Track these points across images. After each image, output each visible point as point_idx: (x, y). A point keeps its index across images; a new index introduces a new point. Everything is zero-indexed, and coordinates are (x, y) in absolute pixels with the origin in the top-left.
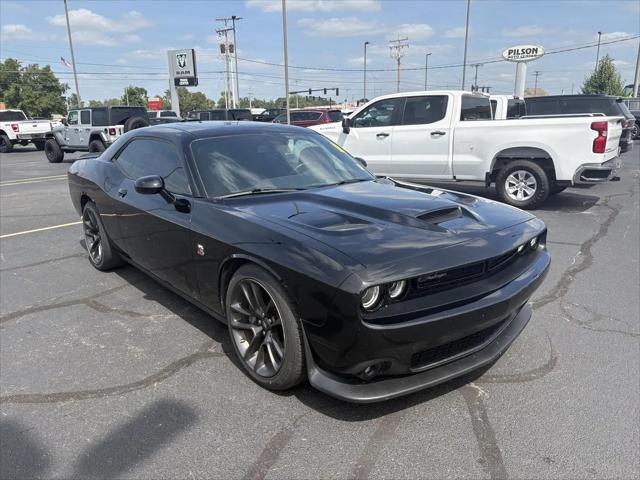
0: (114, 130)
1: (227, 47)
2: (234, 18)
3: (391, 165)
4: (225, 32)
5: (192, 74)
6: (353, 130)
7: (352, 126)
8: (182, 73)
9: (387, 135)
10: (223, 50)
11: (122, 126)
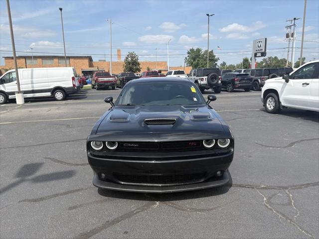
0: (203, 79)
1: (290, 35)
2: (295, 19)
3: (310, 102)
4: (290, 27)
5: (263, 51)
6: (291, 81)
7: (291, 79)
8: (259, 50)
9: (308, 84)
10: (287, 36)
11: (207, 77)
